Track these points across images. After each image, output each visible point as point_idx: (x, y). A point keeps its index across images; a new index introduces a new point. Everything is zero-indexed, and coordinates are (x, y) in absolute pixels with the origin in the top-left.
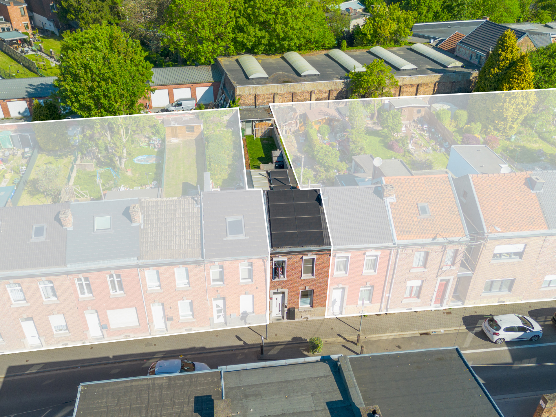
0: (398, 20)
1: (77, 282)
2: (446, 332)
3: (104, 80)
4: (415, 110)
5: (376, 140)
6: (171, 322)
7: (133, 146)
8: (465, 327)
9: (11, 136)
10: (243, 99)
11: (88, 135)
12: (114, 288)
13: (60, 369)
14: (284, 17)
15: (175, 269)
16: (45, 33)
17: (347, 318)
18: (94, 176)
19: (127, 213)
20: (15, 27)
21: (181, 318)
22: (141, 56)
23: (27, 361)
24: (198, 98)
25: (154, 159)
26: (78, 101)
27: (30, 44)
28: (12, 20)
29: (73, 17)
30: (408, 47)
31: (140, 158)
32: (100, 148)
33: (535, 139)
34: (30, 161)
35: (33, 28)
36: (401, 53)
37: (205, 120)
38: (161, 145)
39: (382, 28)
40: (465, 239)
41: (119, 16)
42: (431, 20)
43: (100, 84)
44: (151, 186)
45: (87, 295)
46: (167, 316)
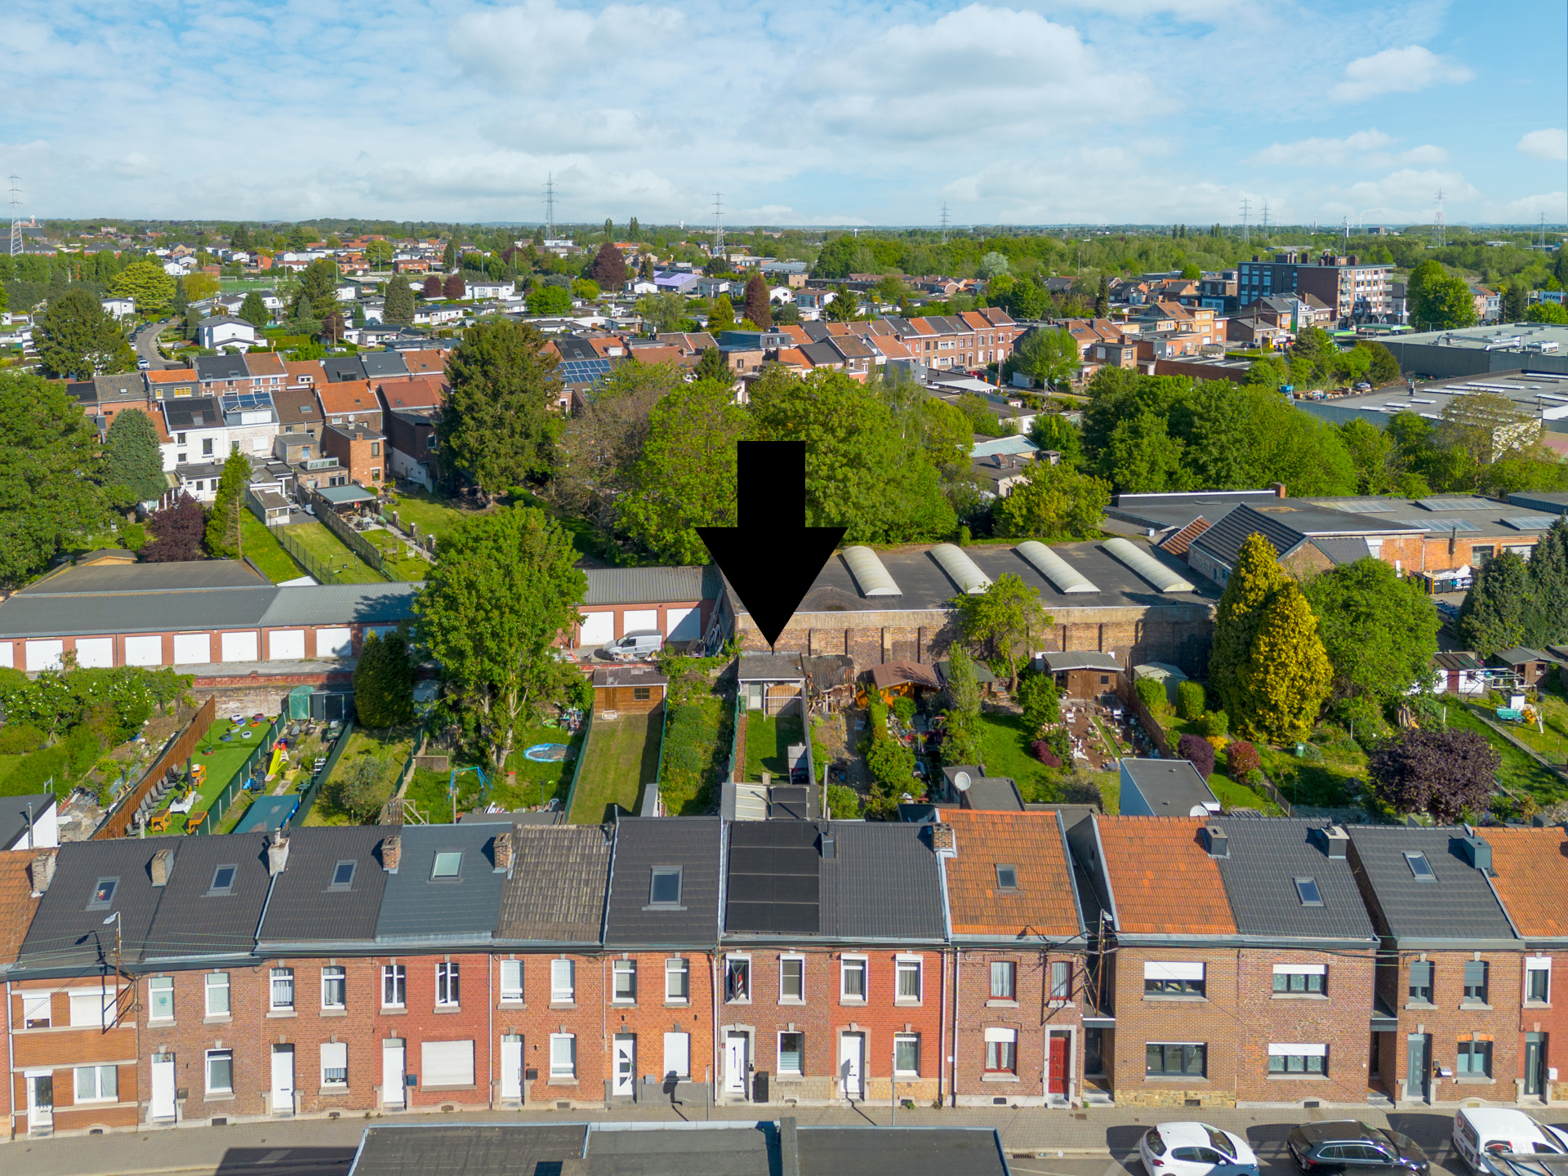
0: (1075, 492)
1: (384, 975)
2: (1070, 1157)
3: (498, 607)
4: (1097, 677)
5: (1009, 734)
6: (532, 1082)
7: (528, 724)
8: (1107, 1150)
9: (312, 697)
10: (750, 637)
11: (450, 702)
12: (443, 994)
13: (318, 1163)
14: (841, 485)
15: (553, 962)
16: (407, 487)
17: (874, 1109)
18: (445, 782)
19: (489, 850)
20: (354, 477)
21: (552, 1075)
22: (568, 560)
23: (263, 1141)
24: (670, 629)
25: (563, 753)
26: (446, 642)
27: (377, 511)
28: (353, 464)
29: (466, 464)
30: (1098, 542)
31: (536, 749)
32: (466, 727)
33: (1354, 754)
34: (334, 747)
35: (388, 477)
36: (1081, 555)
37: (673, 677)
38: (582, 723)
39: (1042, 506)
40: (1080, 940)
41: (550, 459)
42: (1160, 486)
43: (491, 615)
44: (547, 808)
45: (396, 1005)
46: (526, 1068)
